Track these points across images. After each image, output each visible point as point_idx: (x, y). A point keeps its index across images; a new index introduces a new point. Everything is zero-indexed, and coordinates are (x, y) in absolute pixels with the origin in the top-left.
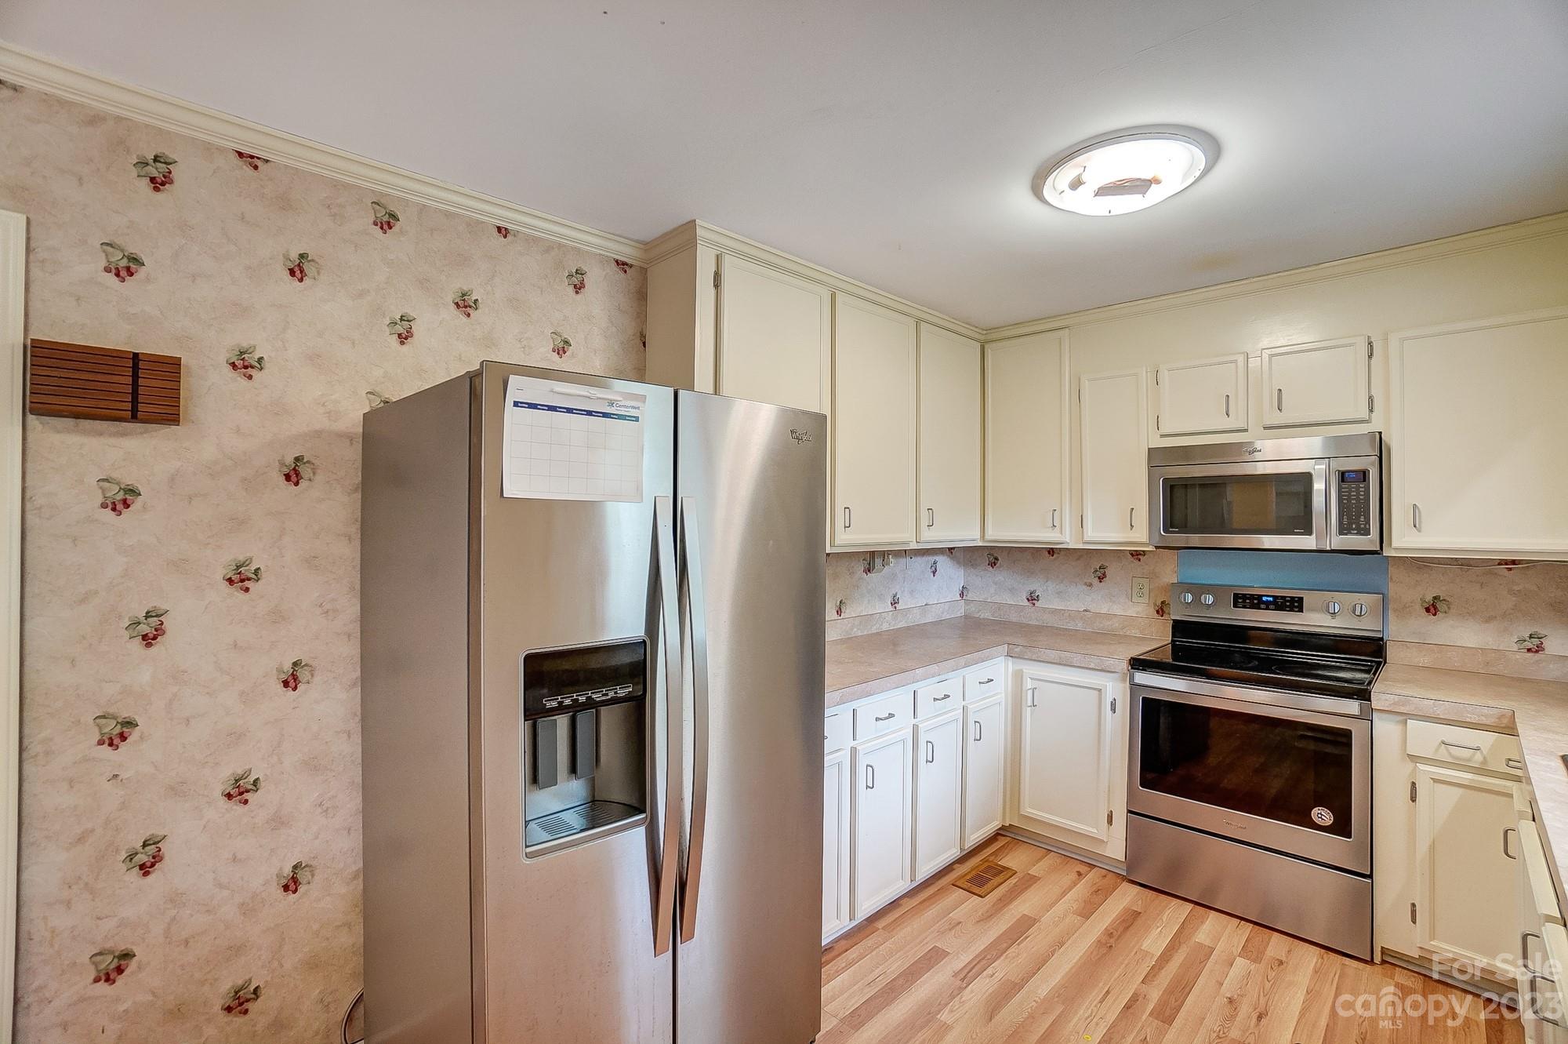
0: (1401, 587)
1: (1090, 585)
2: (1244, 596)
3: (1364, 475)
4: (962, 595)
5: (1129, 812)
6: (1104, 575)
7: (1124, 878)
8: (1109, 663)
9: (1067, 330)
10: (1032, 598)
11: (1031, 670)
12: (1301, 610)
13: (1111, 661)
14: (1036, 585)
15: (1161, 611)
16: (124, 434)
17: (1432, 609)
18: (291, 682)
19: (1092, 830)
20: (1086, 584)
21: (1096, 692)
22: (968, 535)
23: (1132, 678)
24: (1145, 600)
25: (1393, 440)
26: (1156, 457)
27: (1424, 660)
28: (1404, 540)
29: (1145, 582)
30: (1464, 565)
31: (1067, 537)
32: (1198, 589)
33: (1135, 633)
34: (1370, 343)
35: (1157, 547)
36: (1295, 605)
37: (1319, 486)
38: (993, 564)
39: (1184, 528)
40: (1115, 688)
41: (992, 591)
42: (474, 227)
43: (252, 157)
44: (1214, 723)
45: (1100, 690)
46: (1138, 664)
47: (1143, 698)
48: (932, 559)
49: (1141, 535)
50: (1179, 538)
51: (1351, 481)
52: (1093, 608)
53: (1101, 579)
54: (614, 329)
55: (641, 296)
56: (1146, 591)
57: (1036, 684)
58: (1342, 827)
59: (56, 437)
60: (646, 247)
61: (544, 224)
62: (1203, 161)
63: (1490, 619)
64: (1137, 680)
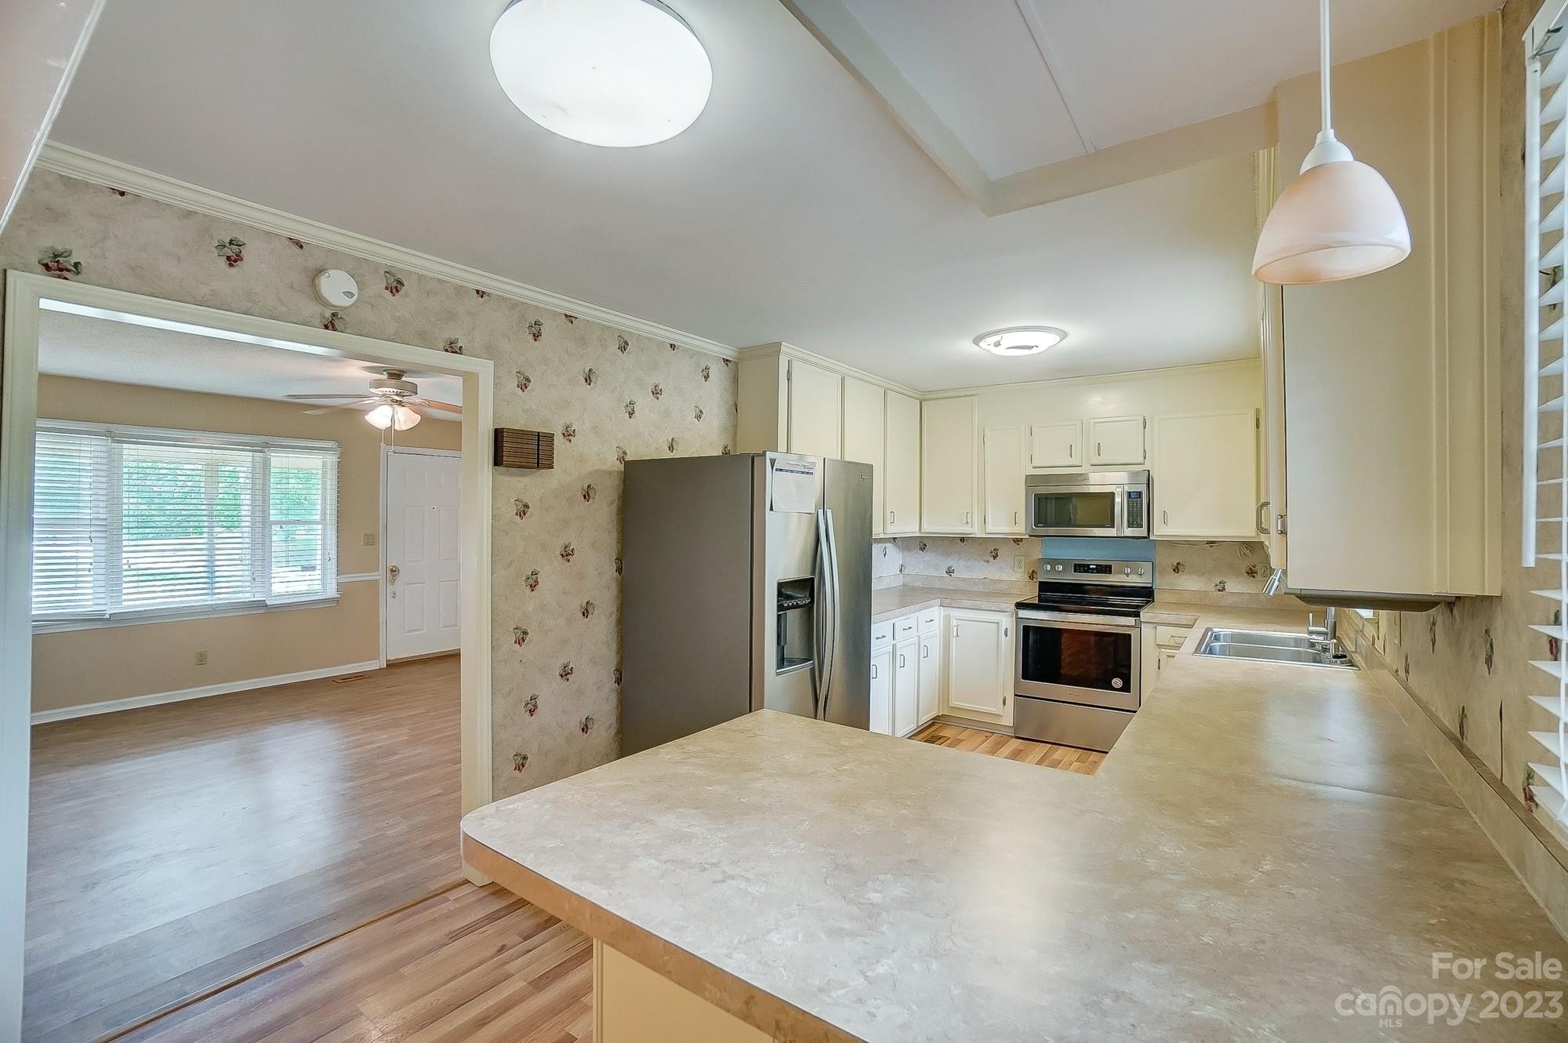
0: (1166, 559)
1: (988, 561)
2: (1080, 566)
3: (1140, 494)
4: (901, 571)
5: (1016, 695)
6: (997, 555)
7: (1013, 737)
8: (1003, 606)
9: (976, 397)
10: (950, 572)
11: (956, 613)
12: (1110, 573)
13: (1006, 605)
14: (951, 562)
15: (1032, 577)
16: (524, 475)
17: (1176, 570)
18: (586, 613)
19: (993, 710)
20: (985, 561)
21: (996, 625)
22: (910, 529)
23: (1017, 614)
24: (1022, 570)
25: (1155, 475)
26: (1031, 481)
27: (1173, 599)
28: (1160, 531)
29: (1022, 558)
30: (1190, 544)
31: (976, 531)
32: (1054, 562)
33: (1016, 591)
34: (1145, 419)
35: (1030, 536)
36: (1106, 569)
37: (1118, 500)
38: (922, 549)
39: (1046, 525)
40: (1007, 621)
41: (922, 567)
42: (660, 344)
43: (571, 316)
44: (1065, 640)
45: (998, 623)
46: (1020, 606)
47: (1024, 626)
48: (883, 545)
49: (1020, 529)
50: (1042, 531)
51: (1134, 497)
52: (990, 576)
53: (994, 558)
54: (722, 402)
55: (735, 380)
56: (1023, 564)
57: (959, 622)
58: (1126, 688)
59: (500, 478)
60: (741, 351)
61: (692, 341)
62: (1058, 339)
63: (1202, 574)
64: (1020, 616)
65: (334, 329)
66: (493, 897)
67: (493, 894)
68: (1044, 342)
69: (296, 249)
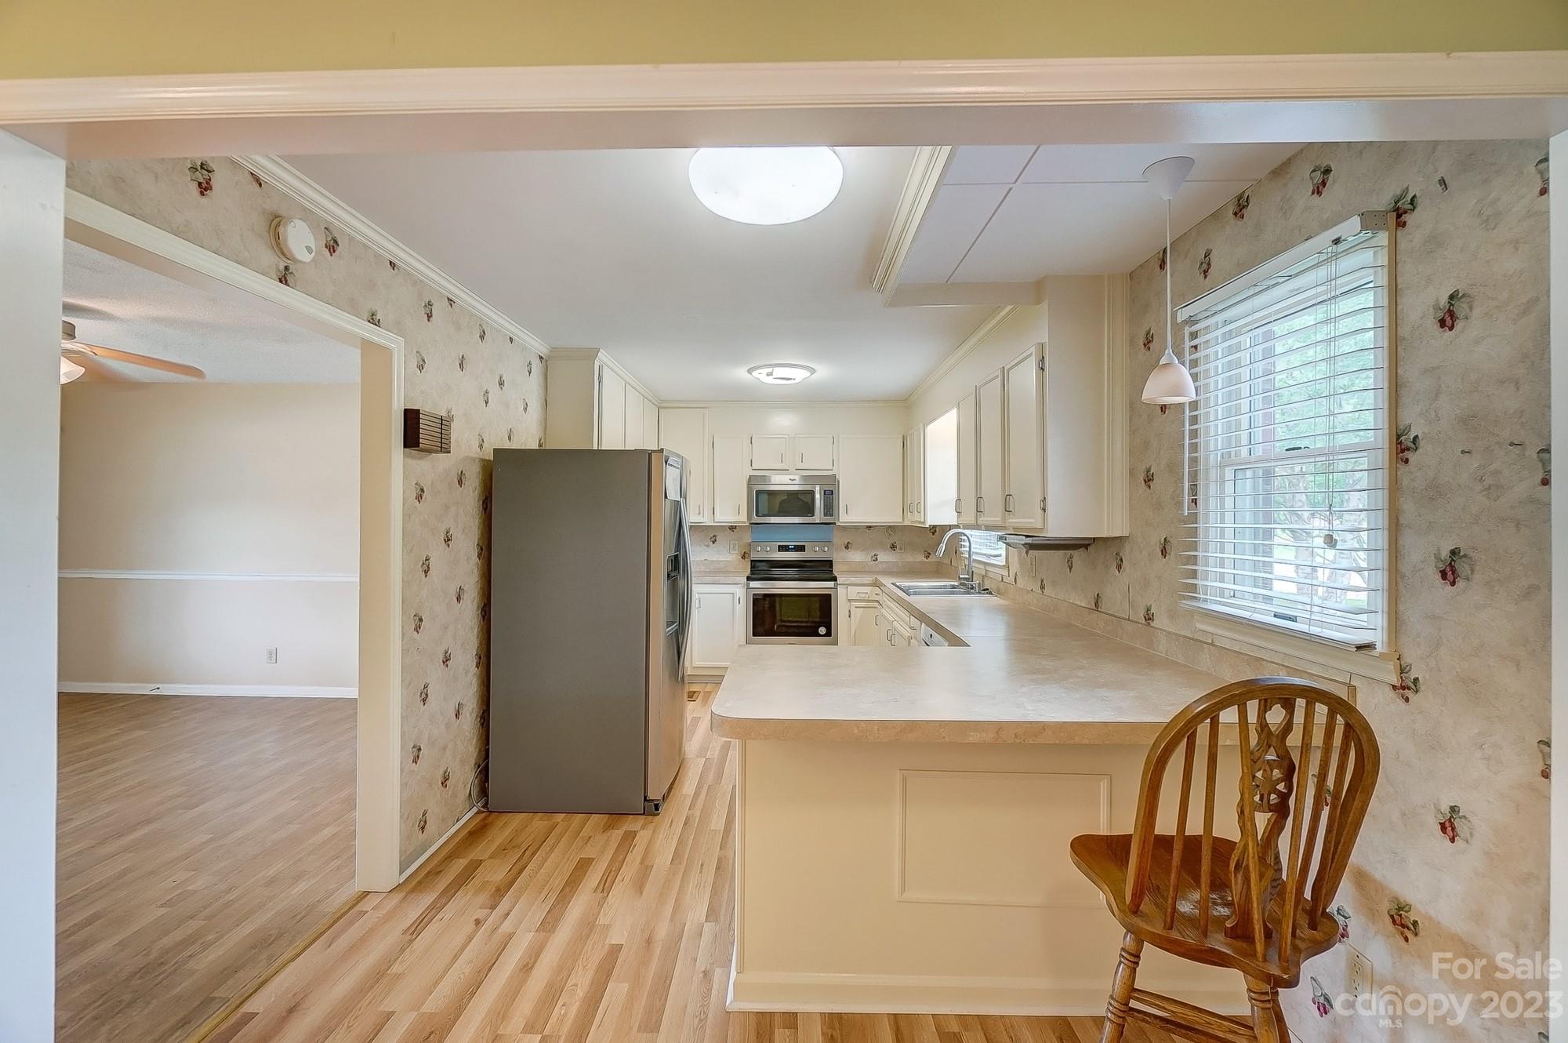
0: (839, 539)
1: (708, 546)
2: (783, 547)
3: (832, 492)
6: (716, 540)
8: (736, 580)
9: (707, 409)
11: (698, 588)
12: (805, 551)
13: (740, 578)
15: (743, 557)
16: (421, 458)
17: (847, 547)
18: (459, 599)
20: (705, 545)
21: (731, 595)
23: (748, 585)
24: (736, 552)
25: (841, 478)
26: (751, 480)
27: (846, 566)
28: (843, 518)
29: (737, 542)
30: (856, 528)
31: (708, 520)
32: (763, 544)
33: (739, 568)
34: (834, 437)
35: (751, 523)
36: (801, 548)
37: (817, 496)
39: (762, 515)
40: (740, 592)
42: (504, 336)
43: (451, 299)
45: (733, 594)
46: (745, 579)
47: (751, 594)
49: (743, 518)
50: (759, 519)
51: (827, 494)
52: (709, 558)
53: (714, 542)
54: (538, 397)
55: (546, 378)
56: (737, 547)
57: (701, 595)
58: (828, 634)
59: (410, 461)
60: (554, 350)
61: (526, 337)
62: (809, 374)
63: (864, 550)
64: (751, 586)
65: (286, 284)
66: (414, 895)
67: (413, 890)
68: (799, 375)
69: (256, 186)
